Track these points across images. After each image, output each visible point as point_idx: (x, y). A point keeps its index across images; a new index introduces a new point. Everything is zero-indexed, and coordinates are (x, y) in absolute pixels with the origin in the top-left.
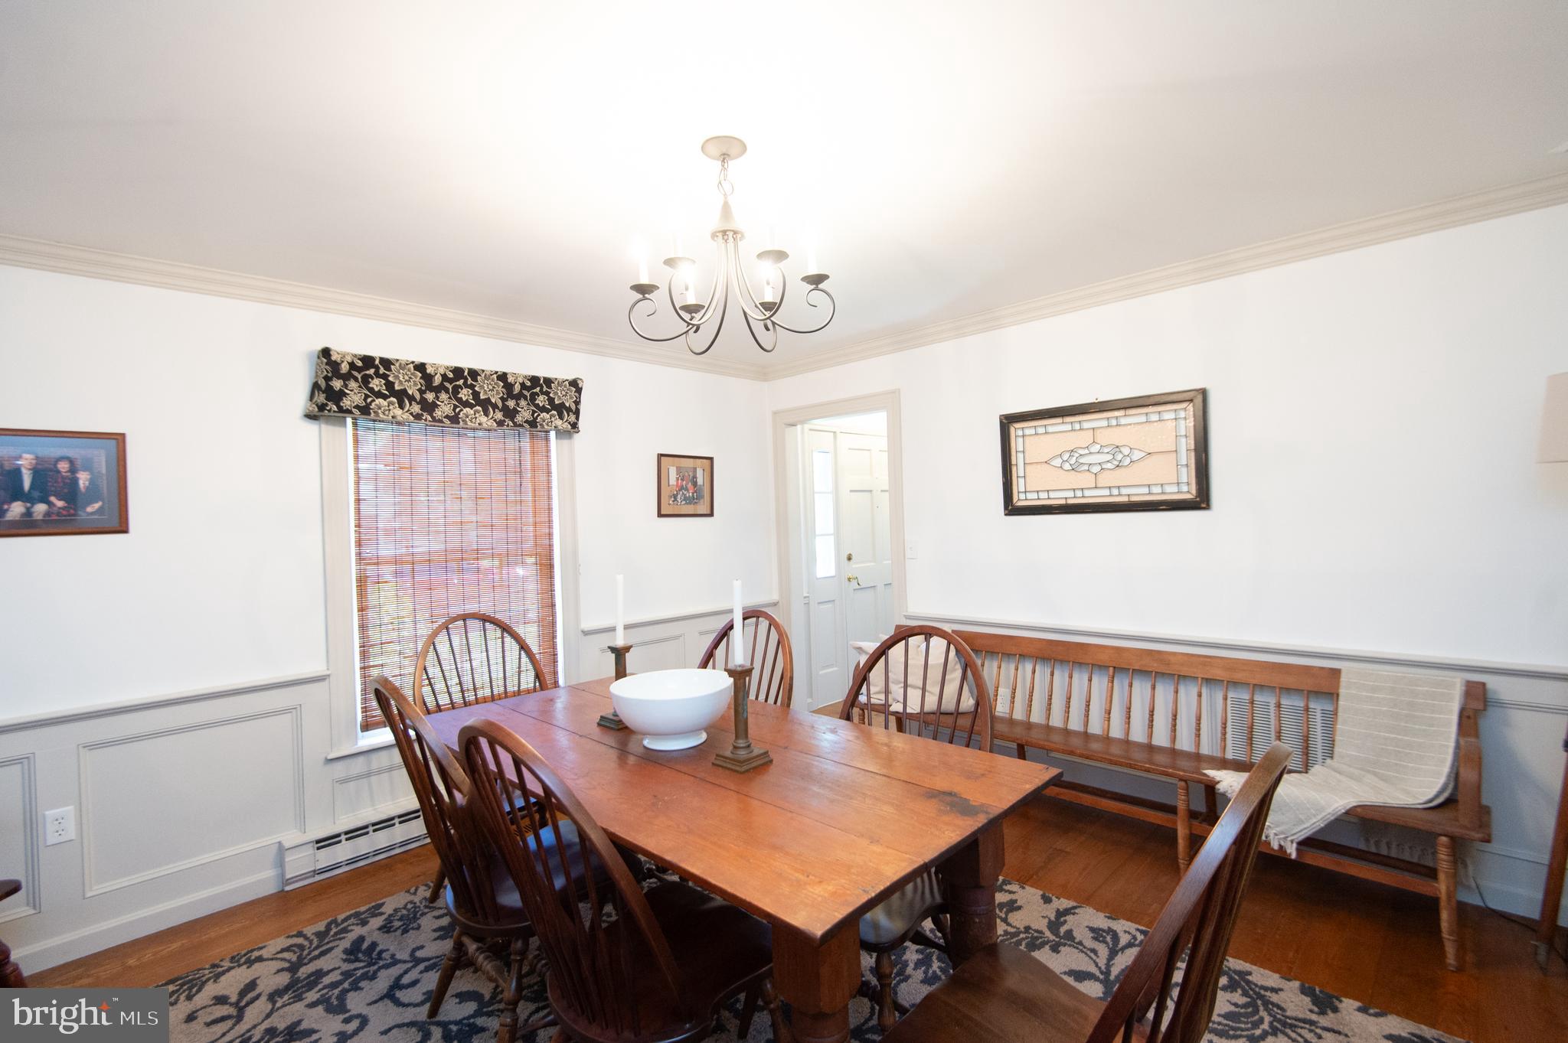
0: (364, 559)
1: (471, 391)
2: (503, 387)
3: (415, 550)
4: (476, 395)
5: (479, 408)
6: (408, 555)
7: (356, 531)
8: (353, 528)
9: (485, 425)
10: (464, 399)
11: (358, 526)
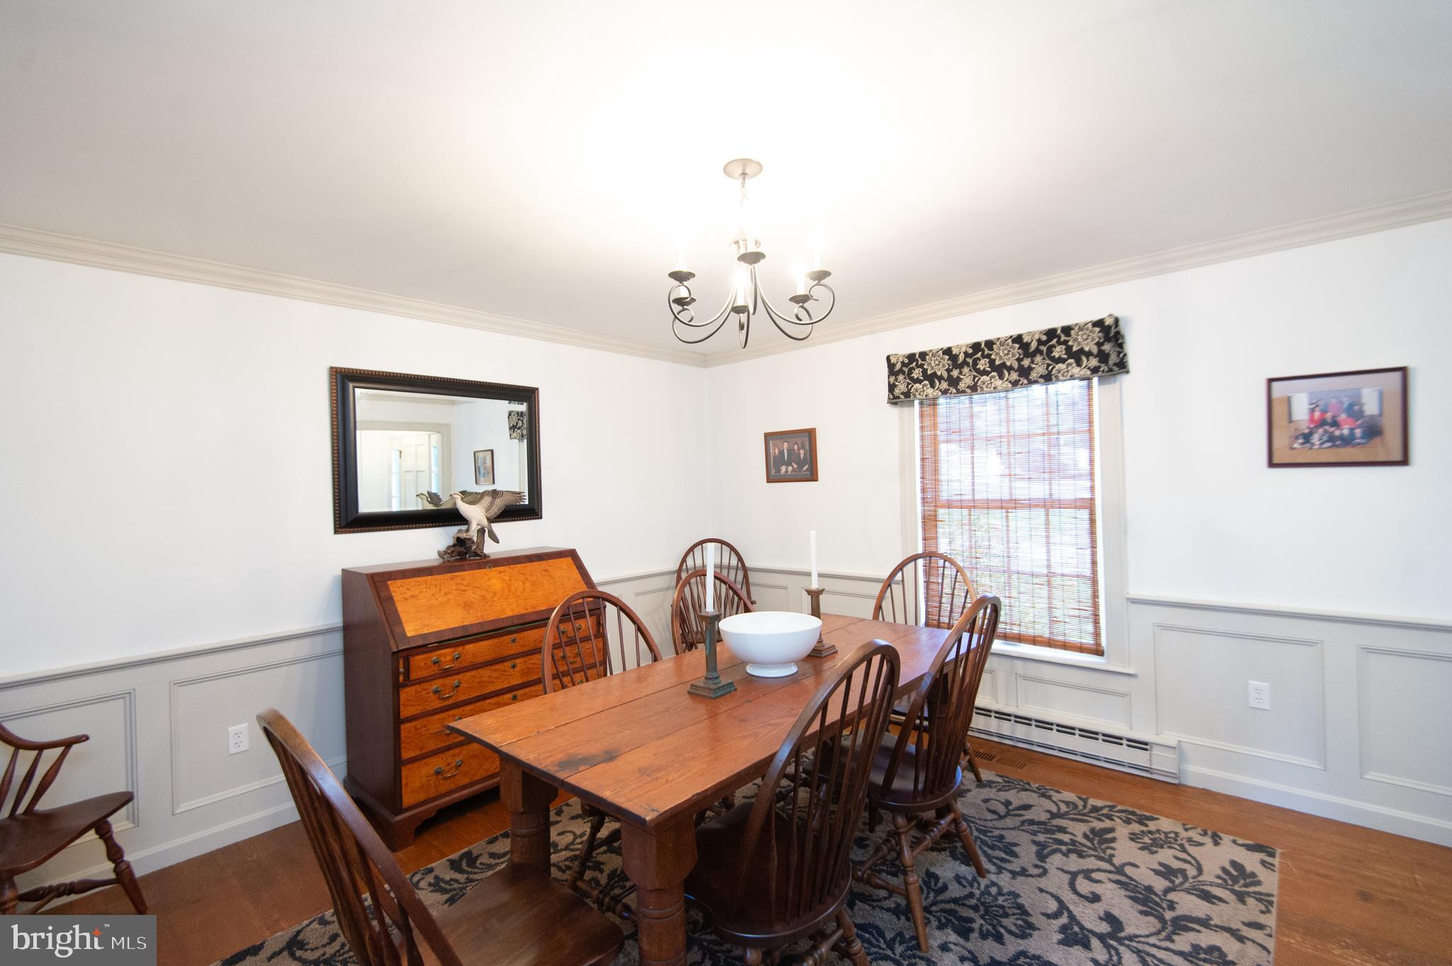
0: (927, 503)
1: (988, 360)
2: (1018, 349)
3: (963, 498)
4: (992, 362)
5: (994, 374)
6: (957, 501)
7: (921, 482)
8: (918, 480)
9: (999, 388)
10: (982, 369)
11: (922, 478)
